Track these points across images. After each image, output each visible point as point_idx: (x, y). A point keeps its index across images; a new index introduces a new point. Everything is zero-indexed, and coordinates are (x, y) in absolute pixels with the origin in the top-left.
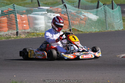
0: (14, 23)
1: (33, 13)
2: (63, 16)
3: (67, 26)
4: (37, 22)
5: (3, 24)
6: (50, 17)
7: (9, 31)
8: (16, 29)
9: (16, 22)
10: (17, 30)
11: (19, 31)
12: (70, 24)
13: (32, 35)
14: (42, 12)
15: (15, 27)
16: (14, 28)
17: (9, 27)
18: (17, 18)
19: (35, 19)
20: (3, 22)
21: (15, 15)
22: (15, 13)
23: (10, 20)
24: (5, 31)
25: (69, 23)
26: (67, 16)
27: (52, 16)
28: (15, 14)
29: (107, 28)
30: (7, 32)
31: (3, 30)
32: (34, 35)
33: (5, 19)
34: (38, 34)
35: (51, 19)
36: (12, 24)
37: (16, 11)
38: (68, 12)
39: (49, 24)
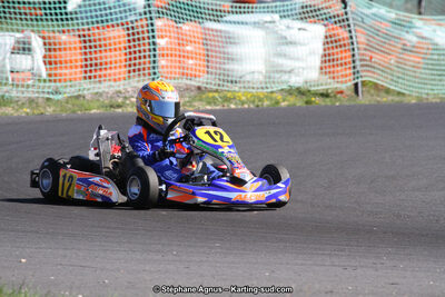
0: (145, 51)
1: (224, 19)
2: (335, 32)
3: (348, 72)
4: (231, 49)
5: (108, 54)
6: (284, 34)
7: (129, 78)
8: (149, 74)
9: (152, 47)
12: (358, 63)
13: (208, 97)
15: (149, 68)
16: (144, 69)
17: (130, 66)
18: (156, 33)
19: (230, 40)
20: (110, 45)
21: (149, 22)
22: (148, 16)
23: (134, 40)
24: (115, 80)
25: (354, 62)
26: (348, 35)
27: (292, 31)
28: (151, 19)
30: (122, 82)
31: (110, 75)
33: (116, 34)
34: (229, 95)
35: (291, 43)
36: (137, 55)
37: (152, 9)
38: (351, 22)
39: (281, 61)
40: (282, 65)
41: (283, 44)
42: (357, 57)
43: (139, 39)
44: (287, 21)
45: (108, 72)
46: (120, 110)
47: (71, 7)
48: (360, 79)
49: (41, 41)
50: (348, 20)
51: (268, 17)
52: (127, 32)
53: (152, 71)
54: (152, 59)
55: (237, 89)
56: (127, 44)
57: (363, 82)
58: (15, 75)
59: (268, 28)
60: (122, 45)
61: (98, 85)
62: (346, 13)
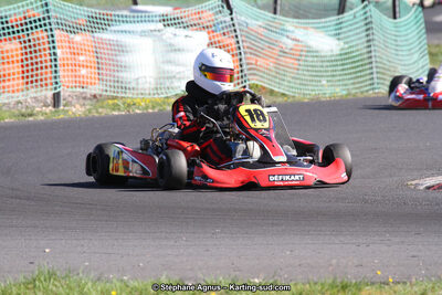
0: (46, 61)
1: (112, 28)
4: (125, 59)
6: (172, 41)
7: (27, 89)
8: (52, 84)
9: (53, 57)
10: (56, 88)
11: (65, 93)
12: (244, 67)
13: (108, 104)
14: (141, 24)
15: (51, 78)
16: (46, 79)
17: (27, 77)
18: (56, 44)
19: (121, 49)
20: (8, 57)
21: (49, 33)
22: (48, 27)
23: (31, 52)
24: (13, 92)
25: (241, 66)
26: (234, 40)
27: (179, 39)
28: (51, 30)
29: (376, 86)
30: (21, 93)
31: (8, 87)
32: (116, 107)
33: (13, 47)
35: (179, 50)
36: (39, 66)
37: (52, 20)
38: (237, 27)
39: (168, 67)
40: (168, 72)
41: (168, 51)
42: (244, 61)
43: (35, 51)
44: (171, 29)
45: (7, 83)
46: (31, 119)
48: (248, 82)
50: (234, 25)
53: (53, 80)
54: (54, 68)
55: (131, 95)
57: (250, 85)
62: (232, 19)
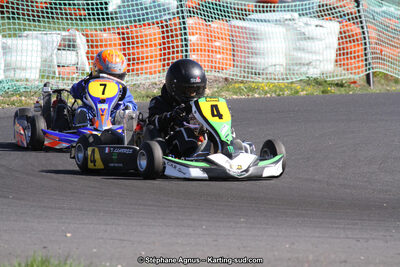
0: (177, 46)
1: (249, 17)
2: (349, 28)
3: (360, 64)
4: (255, 44)
5: (145, 49)
6: (303, 30)
7: (164, 71)
9: (184, 43)
12: (369, 56)
13: (234, 88)
14: (277, 13)
17: (164, 60)
18: (187, 31)
19: (254, 36)
20: (146, 41)
21: (182, 20)
22: (181, 15)
23: (168, 37)
24: (151, 73)
25: (366, 55)
26: (361, 31)
27: (310, 28)
28: (183, 17)
30: (157, 75)
31: (146, 68)
33: (152, 31)
34: (253, 85)
35: (308, 39)
36: (171, 50)
37: (184, 8)
38: (363, 18)
39: (299, 54)
40: (300, 58)
41: (301, 39)
42: (368, 50)
43: (172, 36)
44: (305, 19)
45: (145, 65)
47: (111, 8)
48: (371, 71)
49: (84, 39)
50: (360, 17)
51: (288, 15)
52: (161, 30)
54: (184, 54)
55: (260, 80)
56: (162, 41)
57: (374, 73)
58: (62, 69)
59: (288, 25)
60: (157, 42)
61: (135, 77)
62: (359, 11)
